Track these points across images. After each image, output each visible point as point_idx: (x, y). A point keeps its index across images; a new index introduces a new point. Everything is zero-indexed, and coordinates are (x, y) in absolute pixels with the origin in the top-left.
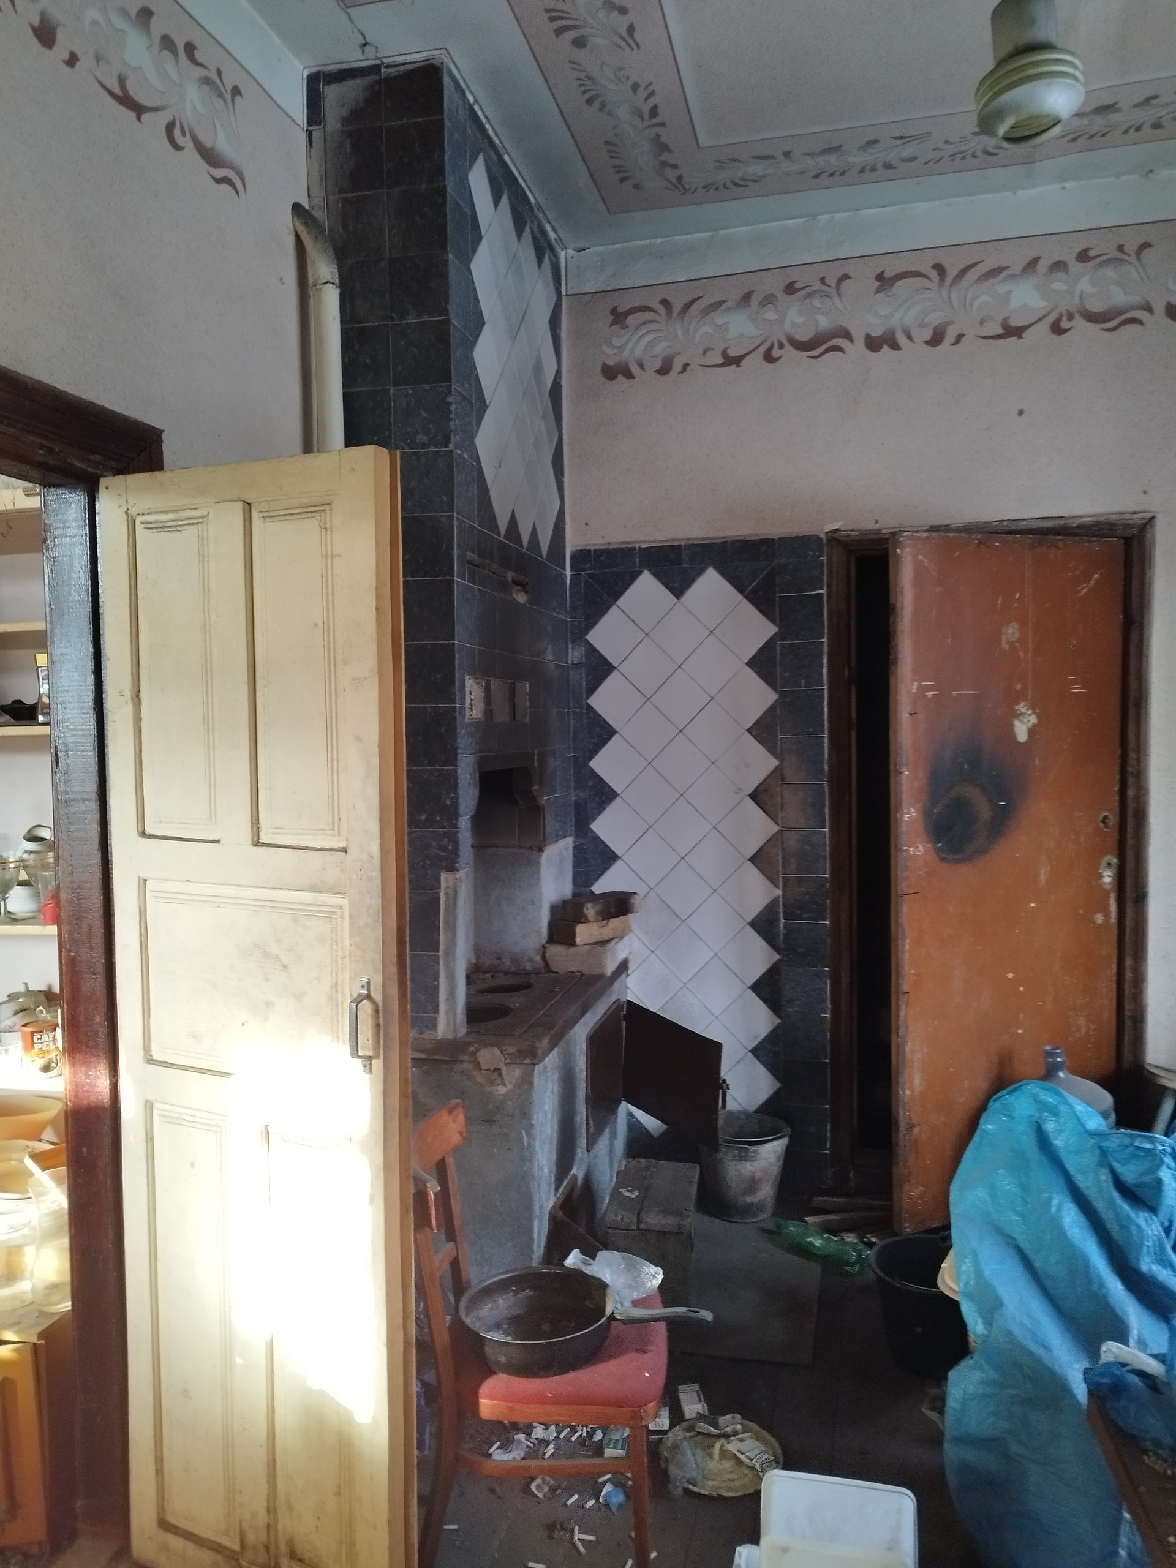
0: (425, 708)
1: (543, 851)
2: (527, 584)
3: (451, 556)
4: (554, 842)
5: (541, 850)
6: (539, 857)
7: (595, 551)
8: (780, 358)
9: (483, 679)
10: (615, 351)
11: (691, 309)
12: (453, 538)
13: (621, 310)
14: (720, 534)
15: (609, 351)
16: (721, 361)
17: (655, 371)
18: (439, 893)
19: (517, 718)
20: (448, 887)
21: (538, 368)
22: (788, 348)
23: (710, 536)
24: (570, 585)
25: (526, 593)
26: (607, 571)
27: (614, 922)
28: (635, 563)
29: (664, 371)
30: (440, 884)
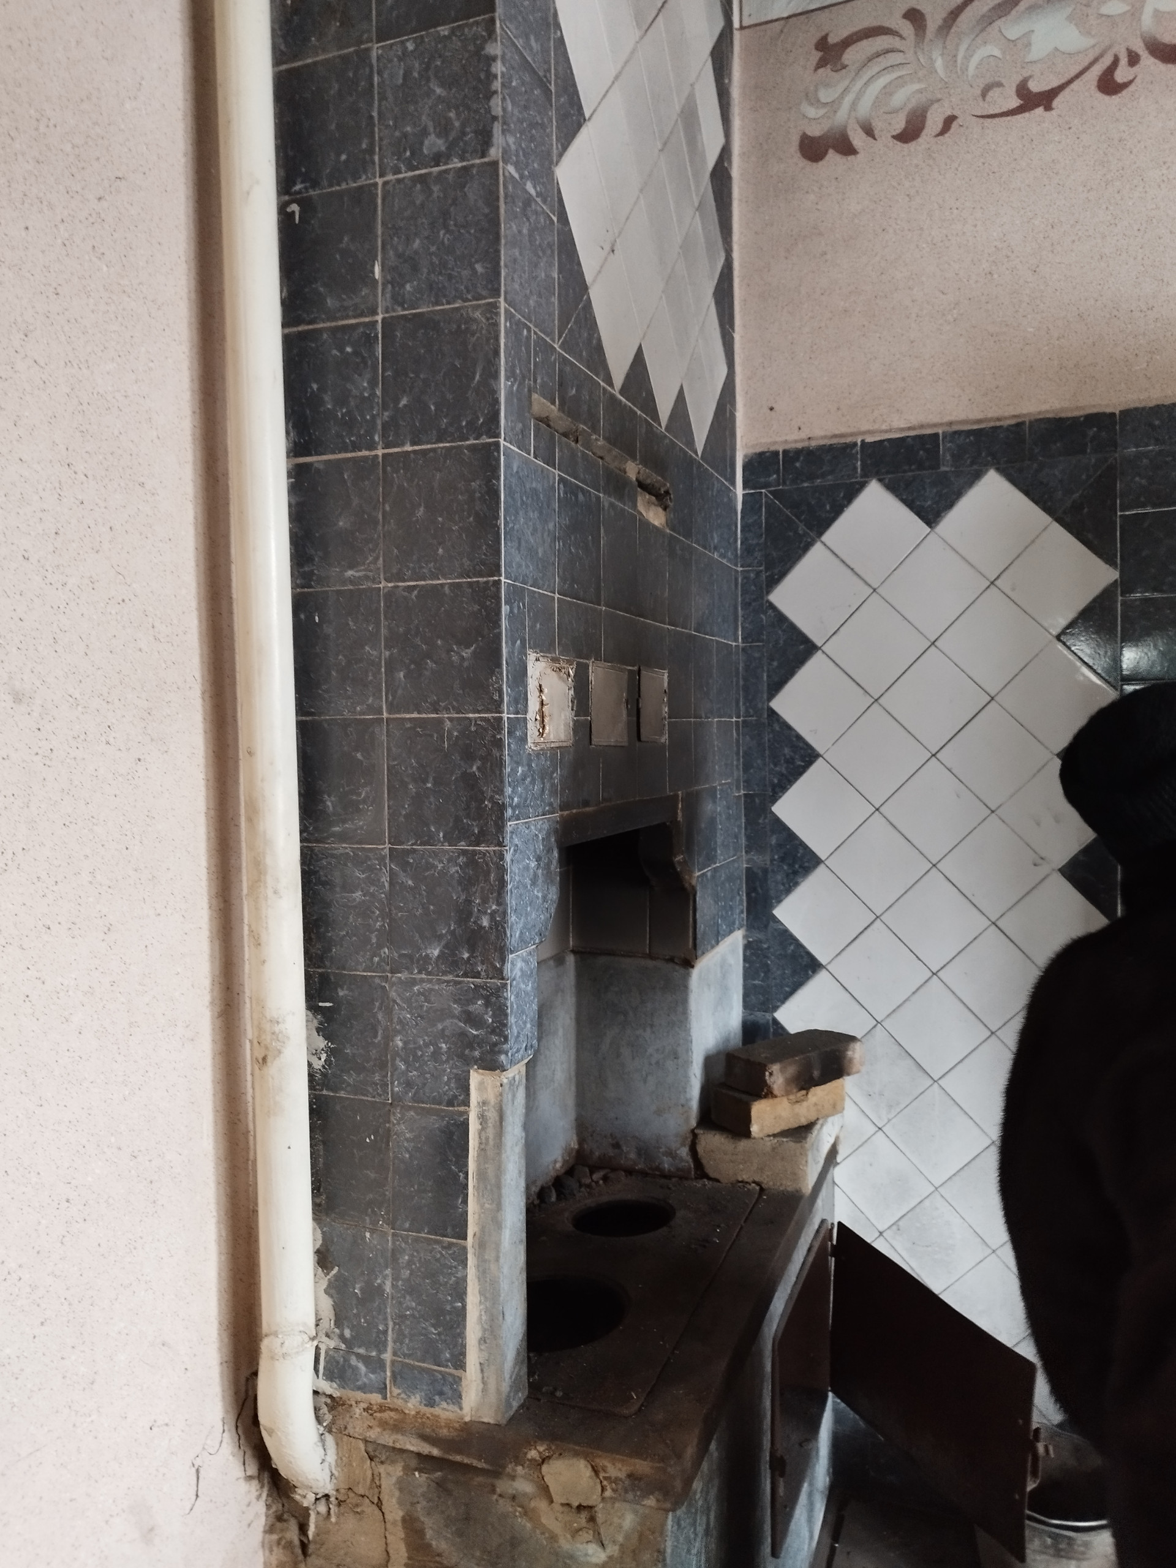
0: (440, 721)
1: (693, 967)
2: (667, 493)
3: (493, 395)
4: (713, 947)
5: (688, 964)
6: (687, 976)
7: (785, 452)
8: (1131, 82)
9: (570, 662)
10: (822, 112)
11: (959, 19)
12: (497, 353)
13: (832, 40)
14: (1010, 411)
15: (812, 112)
16: (1015, 102)
17: (894, 137)
18: (467, 1113)
19: (643, 738)
20: (484, 1103)
21: (689, 117)
22: (1148, 61)
23: (990, 415)
24: (742, 512)
25: (665, 509)
26: (806, 485)
27: (819, 1093)
28: (855, 468)
29: (909, 134)
30: (468, 1095)
